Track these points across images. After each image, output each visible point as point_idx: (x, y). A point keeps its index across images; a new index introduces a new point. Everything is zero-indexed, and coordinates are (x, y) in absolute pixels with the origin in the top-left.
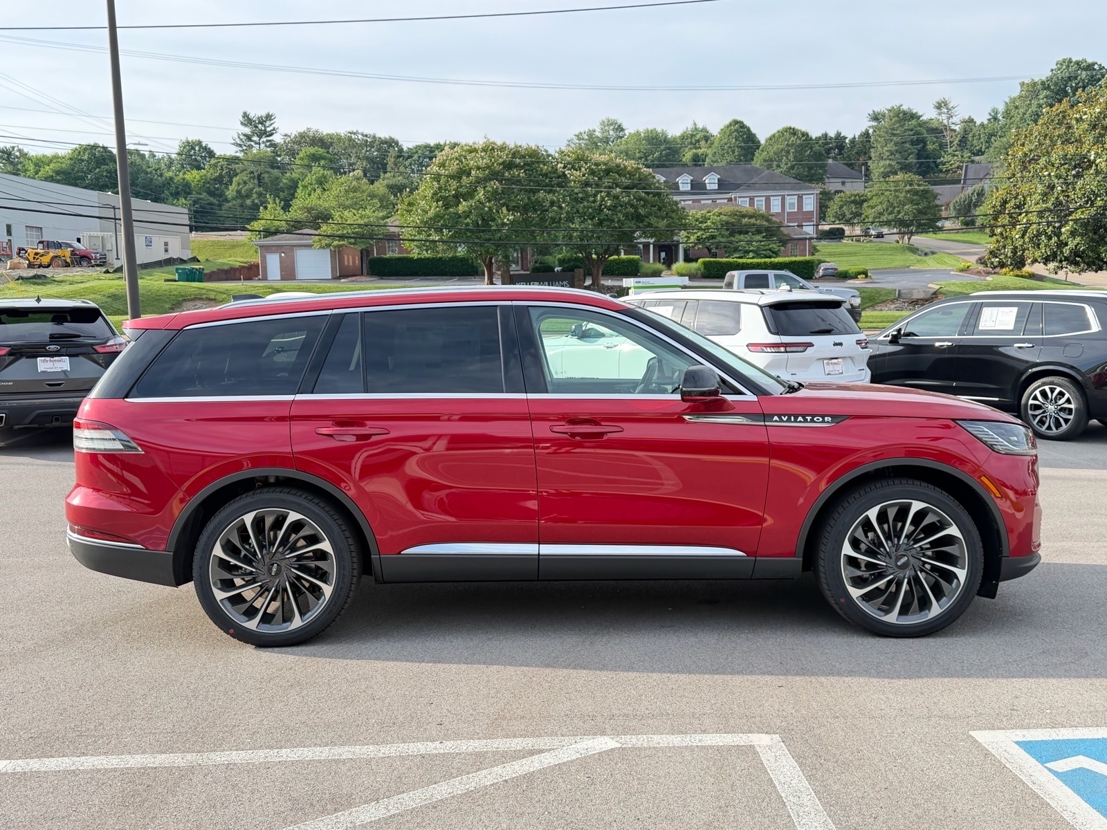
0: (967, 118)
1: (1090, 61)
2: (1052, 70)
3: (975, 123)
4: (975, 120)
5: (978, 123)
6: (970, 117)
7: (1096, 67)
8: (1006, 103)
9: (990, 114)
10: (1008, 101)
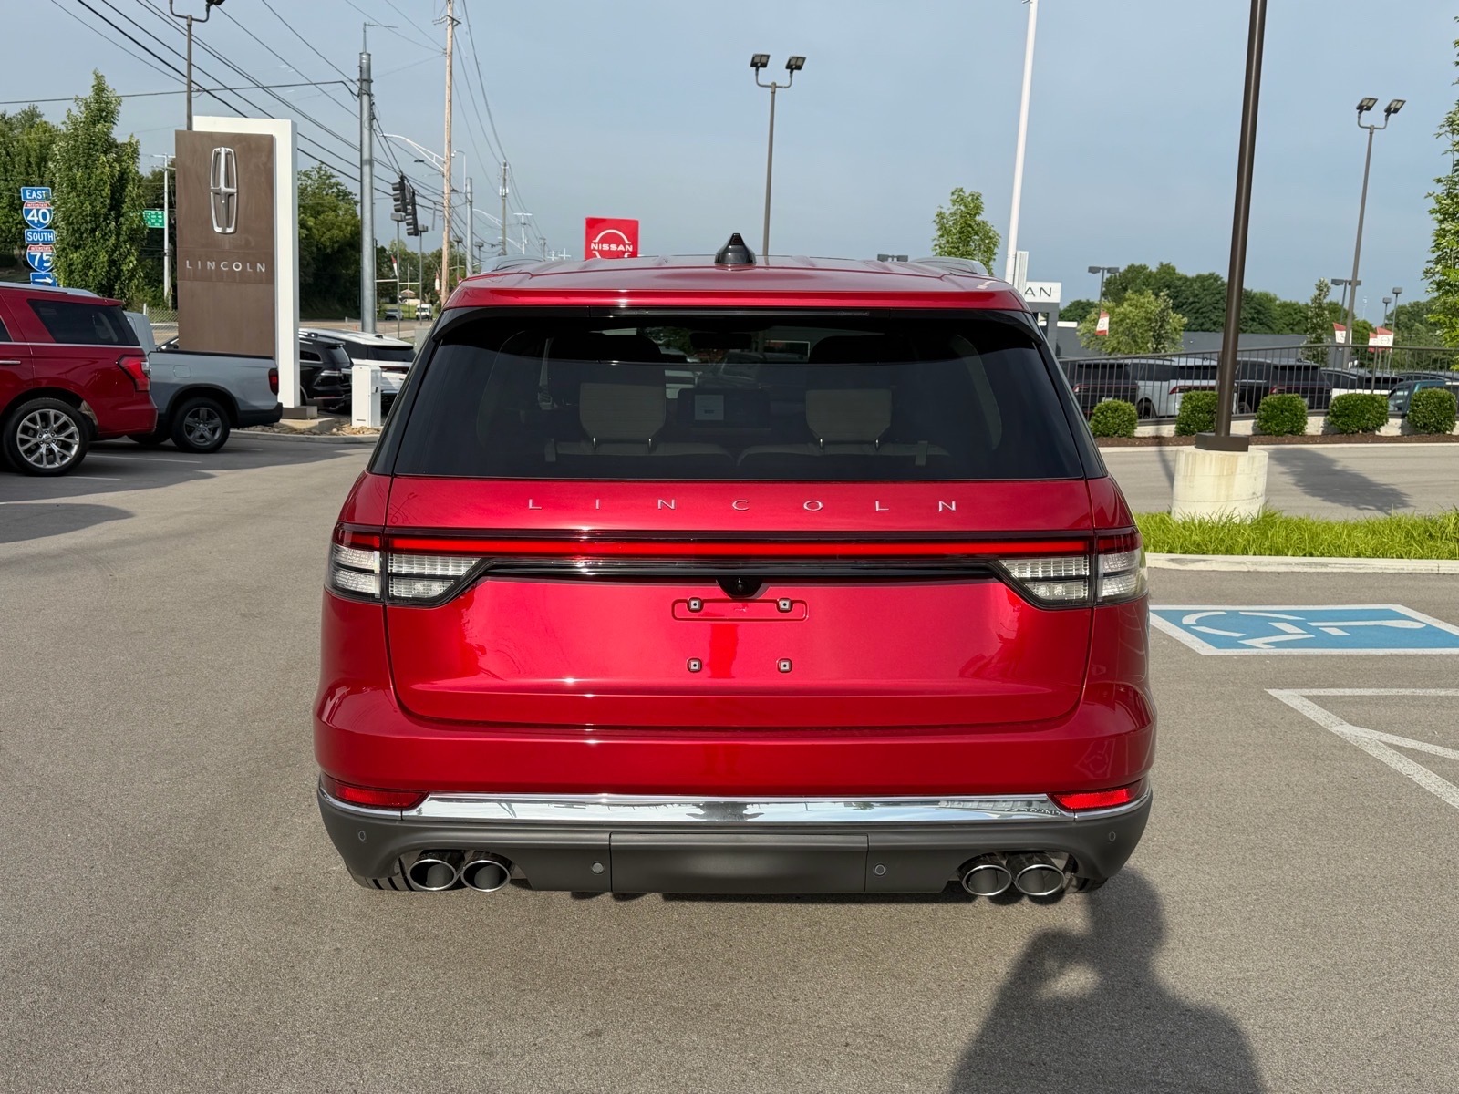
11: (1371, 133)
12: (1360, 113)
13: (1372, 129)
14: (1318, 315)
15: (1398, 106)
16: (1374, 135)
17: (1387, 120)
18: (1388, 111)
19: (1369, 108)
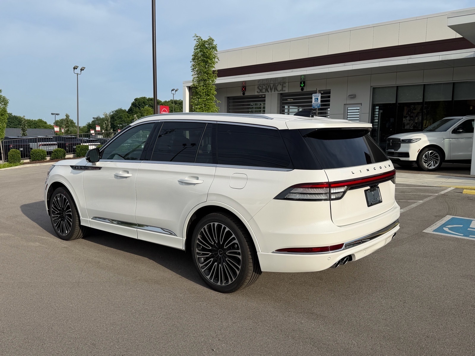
11: (77, 75)
12: (74, 70)
13: (77, 74)
14: (67, 124)
15: (84, 69)
16: (78, 76)
17: (81, 72)
18: (81, 70)
19: (76, 69)
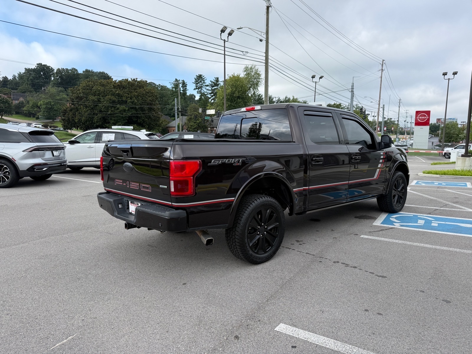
0: (5, 76)
1: (48, 65)
2: (36, 66)
3: (8, 79)
4: (8, 77)
5: (9, 79)
6: (6, 76)
7: (50, 68)
8: (18, 74)
9: (13, 77)
10: (19, 73)
